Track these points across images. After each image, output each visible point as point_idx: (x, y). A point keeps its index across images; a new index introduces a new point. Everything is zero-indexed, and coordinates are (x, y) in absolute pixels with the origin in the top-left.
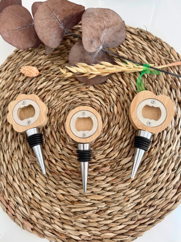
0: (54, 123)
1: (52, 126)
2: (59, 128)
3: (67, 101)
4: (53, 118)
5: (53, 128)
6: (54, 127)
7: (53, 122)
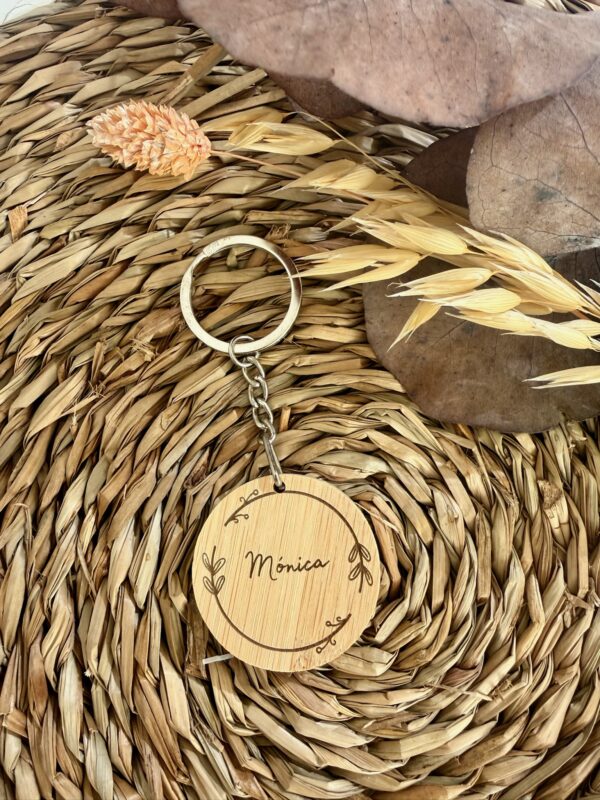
0: (547, 499)
1: (546, 475)
2: (500, 474)
3: (516, 675)
4: (566, 528)
5: (534, 467)
6: (530, 472)
7: (553, 503)
